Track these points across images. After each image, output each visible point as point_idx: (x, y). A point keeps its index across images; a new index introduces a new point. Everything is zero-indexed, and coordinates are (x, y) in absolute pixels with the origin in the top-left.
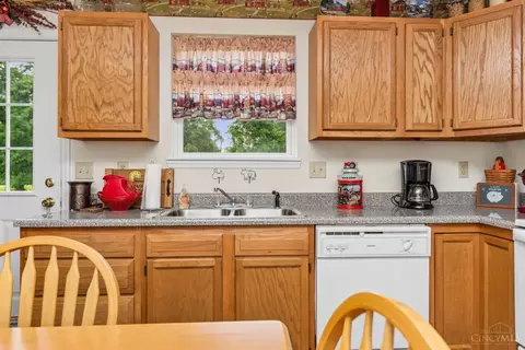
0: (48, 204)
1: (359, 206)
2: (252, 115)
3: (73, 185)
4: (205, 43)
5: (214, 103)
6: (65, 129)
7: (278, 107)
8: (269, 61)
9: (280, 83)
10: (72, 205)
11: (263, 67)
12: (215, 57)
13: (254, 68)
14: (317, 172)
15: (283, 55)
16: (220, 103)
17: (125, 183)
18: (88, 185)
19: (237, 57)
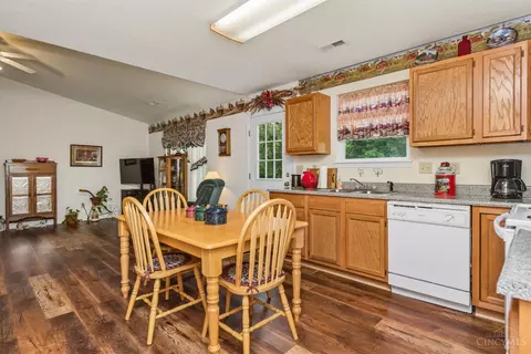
0: (286, 184)
1: (452, 192)
2: (381, 134)
3: (293, 176)
4: (354, 95)
5: (359, 130)
6: (288, 152)
7: (397, 128)
8: (393, 99)
9: (399, 112)
10: (293, 185)
11: (390, 103)
12: (360, 103)
13: (384, 105)
14: (425, 169)
15: (404, 93)
16: (362, 130)
17: (312, 176)
18: (299, 176)
19: (373, 101)
